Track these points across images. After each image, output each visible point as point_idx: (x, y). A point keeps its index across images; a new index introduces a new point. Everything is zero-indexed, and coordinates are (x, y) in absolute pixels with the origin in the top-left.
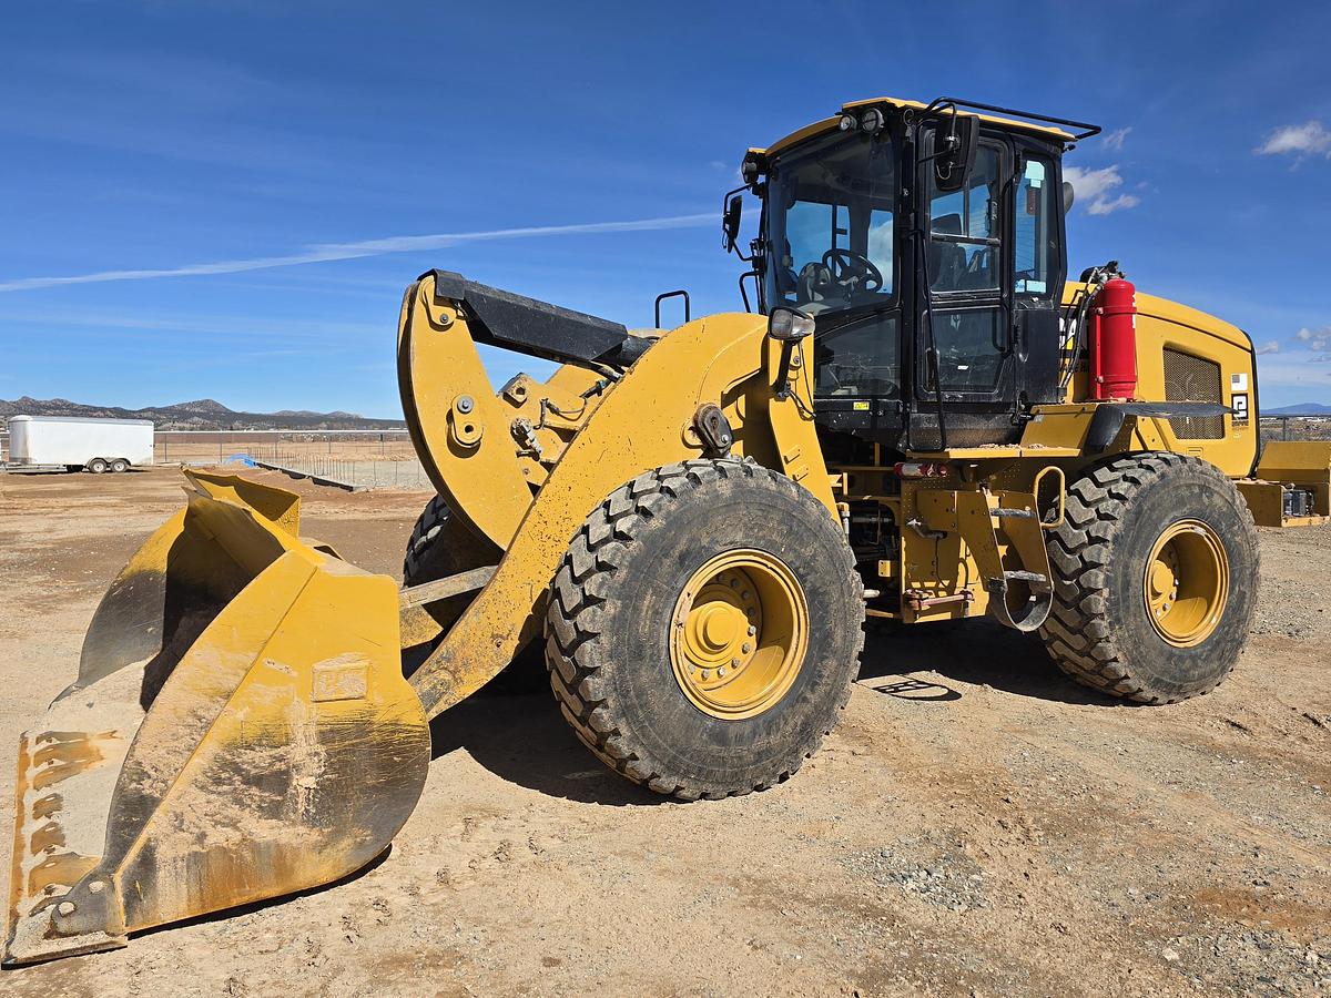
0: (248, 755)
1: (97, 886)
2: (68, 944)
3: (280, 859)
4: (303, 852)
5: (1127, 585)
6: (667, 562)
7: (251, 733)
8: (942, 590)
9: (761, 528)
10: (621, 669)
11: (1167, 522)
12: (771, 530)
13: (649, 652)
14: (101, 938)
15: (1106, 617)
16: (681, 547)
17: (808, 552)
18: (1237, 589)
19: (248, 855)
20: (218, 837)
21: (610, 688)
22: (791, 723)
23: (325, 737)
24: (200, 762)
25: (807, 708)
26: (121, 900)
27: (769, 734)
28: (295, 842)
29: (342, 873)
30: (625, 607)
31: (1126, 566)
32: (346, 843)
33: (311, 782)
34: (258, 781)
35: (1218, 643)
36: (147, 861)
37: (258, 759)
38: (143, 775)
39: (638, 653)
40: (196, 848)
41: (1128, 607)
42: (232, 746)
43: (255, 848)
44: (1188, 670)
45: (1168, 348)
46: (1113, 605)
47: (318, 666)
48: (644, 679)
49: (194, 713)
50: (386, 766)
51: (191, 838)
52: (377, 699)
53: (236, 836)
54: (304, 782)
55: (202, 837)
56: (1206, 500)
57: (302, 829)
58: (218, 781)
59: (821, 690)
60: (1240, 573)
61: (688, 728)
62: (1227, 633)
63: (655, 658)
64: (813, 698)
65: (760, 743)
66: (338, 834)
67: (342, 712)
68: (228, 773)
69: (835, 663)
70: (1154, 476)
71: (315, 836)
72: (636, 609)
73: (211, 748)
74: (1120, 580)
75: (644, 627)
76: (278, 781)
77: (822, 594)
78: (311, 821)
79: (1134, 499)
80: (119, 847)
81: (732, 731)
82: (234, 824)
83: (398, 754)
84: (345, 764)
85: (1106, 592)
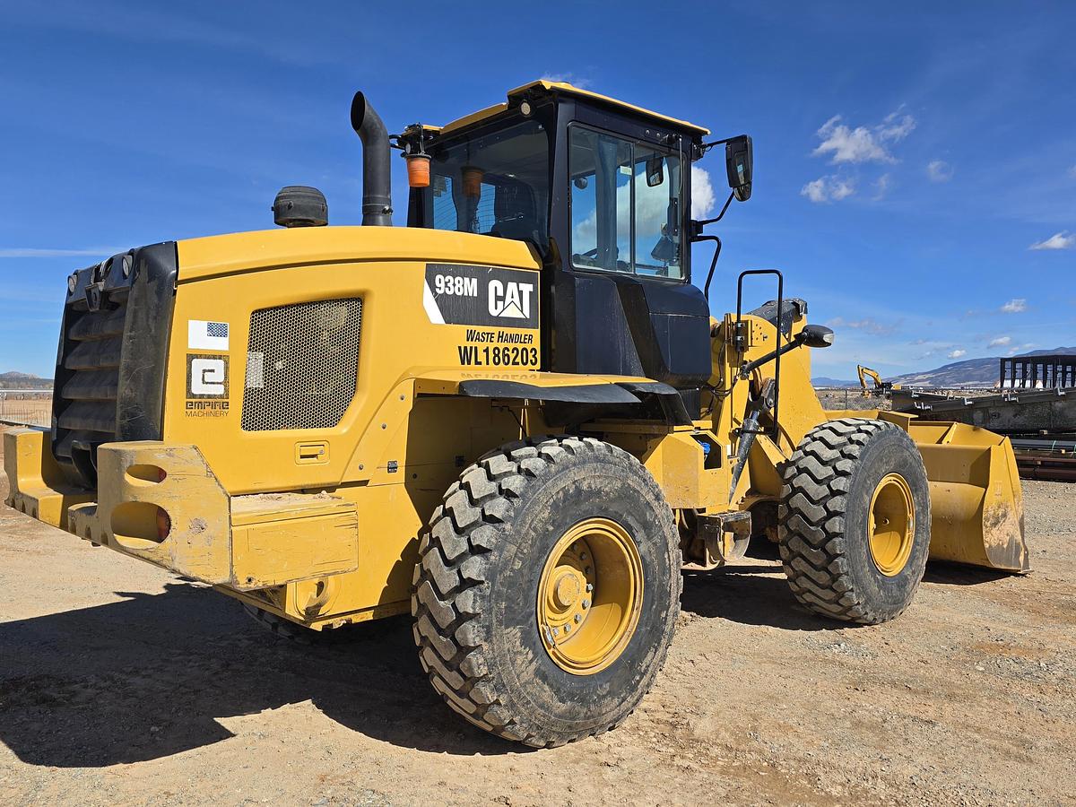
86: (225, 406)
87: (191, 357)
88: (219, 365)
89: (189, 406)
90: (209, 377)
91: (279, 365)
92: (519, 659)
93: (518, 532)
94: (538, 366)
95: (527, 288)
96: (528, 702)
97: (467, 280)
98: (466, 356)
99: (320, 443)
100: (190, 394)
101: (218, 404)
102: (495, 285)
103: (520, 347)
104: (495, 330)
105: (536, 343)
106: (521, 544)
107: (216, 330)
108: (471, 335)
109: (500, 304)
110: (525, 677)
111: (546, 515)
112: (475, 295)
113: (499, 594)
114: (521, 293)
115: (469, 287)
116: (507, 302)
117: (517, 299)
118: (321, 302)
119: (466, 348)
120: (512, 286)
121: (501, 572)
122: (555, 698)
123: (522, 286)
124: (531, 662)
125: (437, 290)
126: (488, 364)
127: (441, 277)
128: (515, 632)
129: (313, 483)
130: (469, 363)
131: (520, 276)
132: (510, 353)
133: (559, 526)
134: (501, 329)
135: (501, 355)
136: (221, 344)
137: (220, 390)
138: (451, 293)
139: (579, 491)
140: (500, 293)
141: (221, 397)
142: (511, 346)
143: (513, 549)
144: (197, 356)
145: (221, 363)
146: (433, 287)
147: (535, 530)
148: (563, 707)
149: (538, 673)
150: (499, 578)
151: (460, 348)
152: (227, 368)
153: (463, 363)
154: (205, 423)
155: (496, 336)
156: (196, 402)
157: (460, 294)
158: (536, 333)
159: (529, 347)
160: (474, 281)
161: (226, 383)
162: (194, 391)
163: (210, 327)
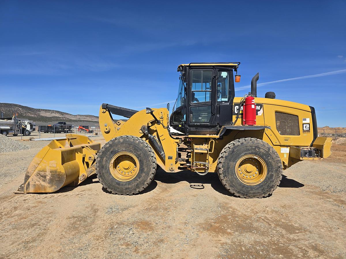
0: (41, 173)
1: (23, 186)
2: (20, 192)
3: (44, 188)
4: (47, 187)
5: (228, 168)
6: (109, 152)
7: (41, 170)
8: (202, 165)
9: (128, 148)
10: (100, 169)
11: (243, 154)
12: (131, 148)
13: (105, 167)
14: (23, 192)
15: (222, 175)
16: (112, 150)
17: (139, 153)
18: (270, 173)
19: (41, 186)
20: (37, 183)
21: (98, 172)
22: (134, 184)
23: (51, 172)
24: (35, 172)
25: (138, 182)
26: (26, 188)
27: (129, 185)
28: (47, 186)
29: (52, 191)
30: (101, 159)
31: (228, 164)
32: (53, 187)
33: (49, 178)
34: (42, 176)
35: (262, 186)
36: (29, 184)
37: (42, 173)
38: (28, 173)
39: (103, 167)
40: (35, 184)
41: (229, 173)
42: (39, 171)
43: (42, 185)
44: (249, 191)
45: (276, 112)
46: (224, 172)
47: (50, 162)
48: (104, 172)
49: (34, 166)
50: (59, 178)
51: (34, 182)
52: (58, 168)
53: (39, 183)
54: (48, 178)
55: (35, 182)
56: (257, 150)
57: (48, 184)
58: (37, 175)
59: (141, 179)
60: (271, 169)
61: (112, 181)
62: (266, 184)
63: (106, 168)
64: (139, 180)
65: (127, 186)
66: (52, 186)
67: (53, 169)
68: (38, 174)
69: (145, 174)
70: (239, 143)
71: (49, 185)
72: (103, 160)
73: (37, 171)
74: (226, 167)
75: (104, 163)
76: (45, 177)
77: (143, 161)
78: (49, 183)
79: (232, 148)
80: (26, 181)
81: (121, 183)
82: (39, 181)
83: (61, 176)
84: (54, 176)
85: (222, 169)
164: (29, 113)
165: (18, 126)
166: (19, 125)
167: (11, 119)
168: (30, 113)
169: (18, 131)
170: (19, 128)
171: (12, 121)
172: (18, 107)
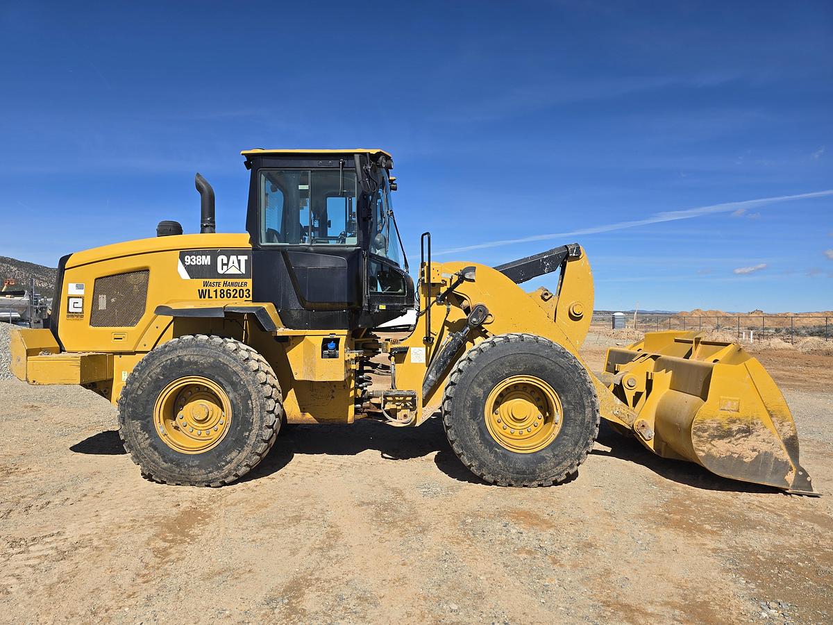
86: (82, 316)
87: (69, 298)
88: (80, 301)
89: (68, 316)
90: (76, 305)
91: (113, 300)
92: (140, 436)
93: (141, 377)
94: (251, 298)
95: (243, 258)
96: (145, 458)
97: (204, 257)
98: (202, 294)
99: (123, 333)
100: (68, 312)
101: (79, 316)
102: (221, 259)
103: (238, 289)
104: (222, 281)
105: (250, 286)
106: (142, 383)
107: (79, 287)
108: (205, 284)
109: (225, 267)
110: (143, 445)
111: (158, 371)
112: (209, 264)
113: (129, 404)
114: (239, 261)
115: (206, 260)
116: (229, 266)
117: (236, 264)
118: (129, 273)
119: (202, 290)
120: (233, 258)
121: (130, 394)
122: (161, 459)
123: (240, 257)
124: (147, 439)
125: (186, 263)
126: (216, 297)
127: (188, 257)
128: (138, 424)
129: (120, 350)
130: (204, 297)
131: (238, 252)
132: (231, 292)
133: (167, 377)
134: (226, 280)
135: (225, 293)
136: (81, 292)
137: (80, 310)
138: (194, 264)
139: (181, 361)
140: (225, 262)
141: (81, 313)
142: (232, 288)
143: (138, 384)
144: (72, 297)
145: (81, 299)
146: (183, 262)
147: (151, 377)
148: (166, 465)
149: (151, 445)
150: (129, 397)
151: (199, 290)
152: (83, 301)
153: (201, 297)
154: (74, 323)
155: (222, 284)
156: (70, 315)
157: (200, 264)
158: (250, 281)
159: (244, 288)
160: (209, 257)
161: (82, 307)
162: (70, 310)
163: (77, 285)
164: (36, 278)
165: (37, 311)
166: (41, 309)
167: (21, 294)
168: (39, 279)
169: (39, 322)
170: (40, 316)
171: (26, 299)
172: (8, 263)
